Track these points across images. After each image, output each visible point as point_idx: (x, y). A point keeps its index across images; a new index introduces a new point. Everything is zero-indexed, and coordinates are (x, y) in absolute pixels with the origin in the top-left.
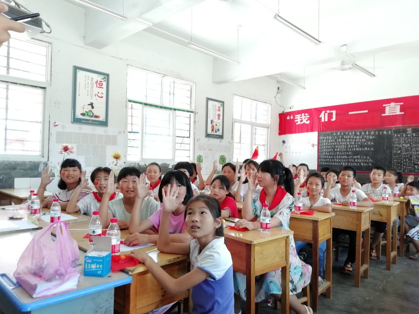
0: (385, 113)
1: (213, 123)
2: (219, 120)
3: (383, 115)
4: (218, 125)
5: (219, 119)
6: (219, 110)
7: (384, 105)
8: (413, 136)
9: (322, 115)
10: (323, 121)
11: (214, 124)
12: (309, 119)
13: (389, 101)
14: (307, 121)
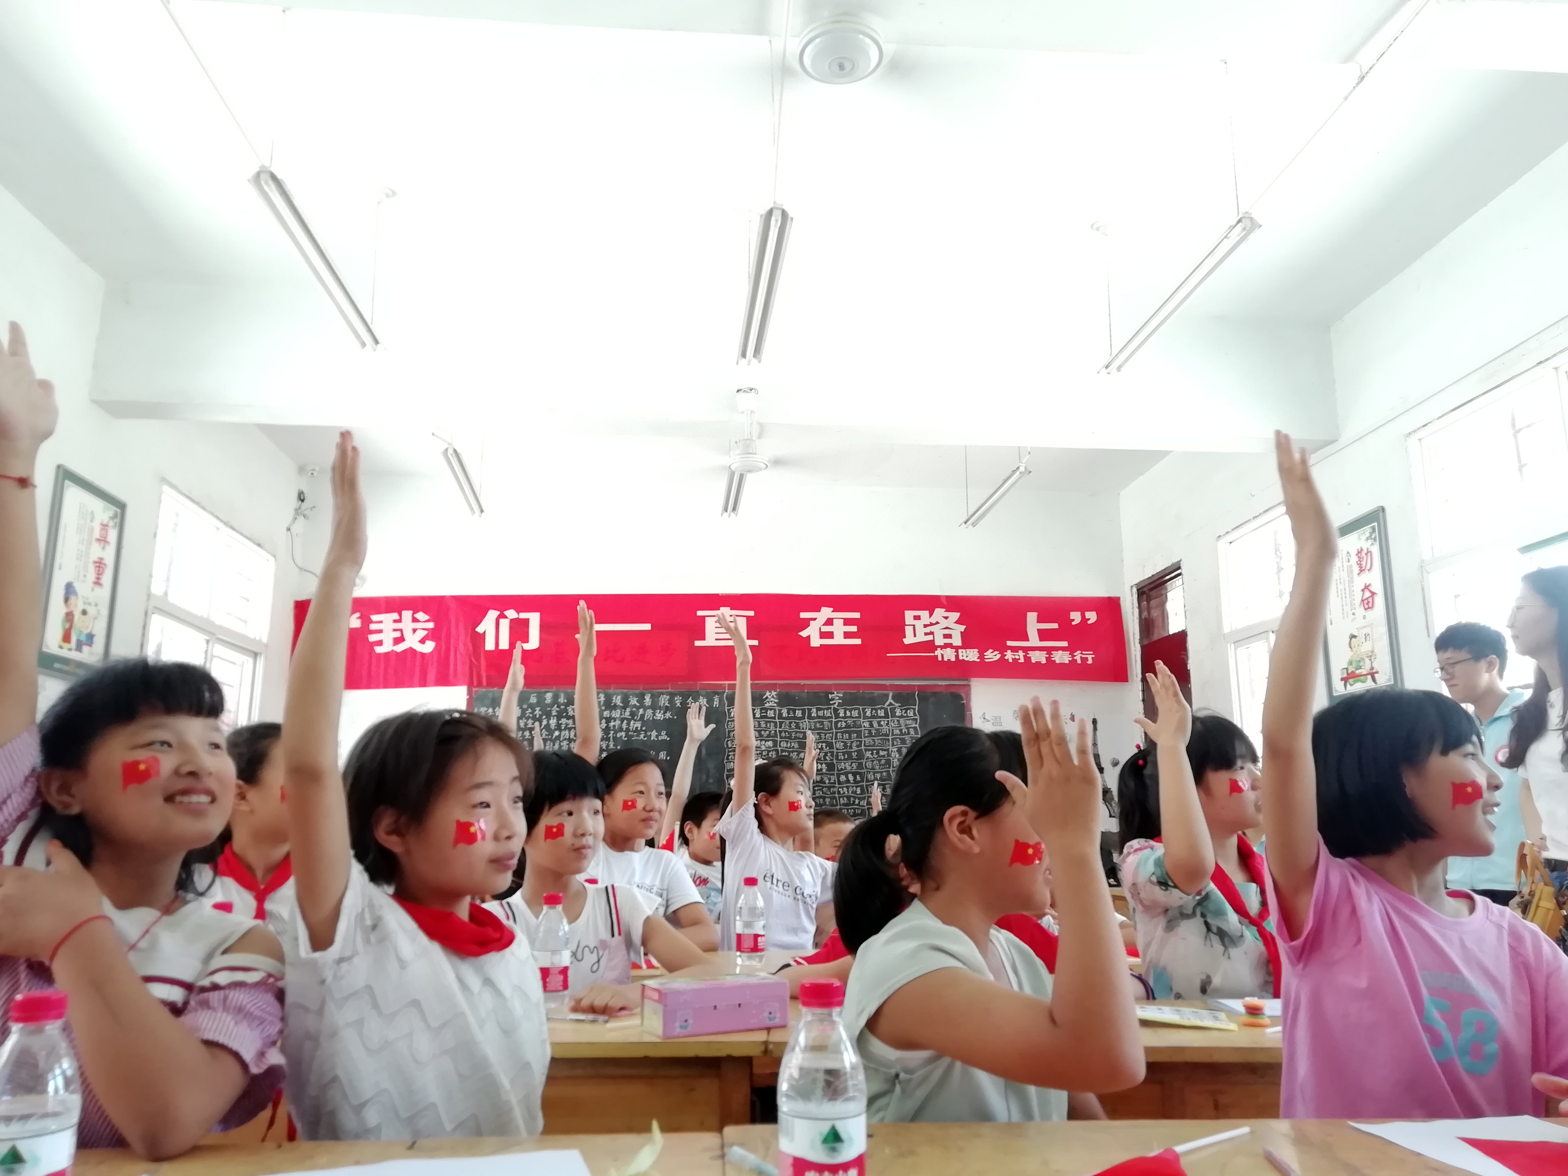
0: (703, 638)
1: (72, 599)
2: (97, 589)
3: (698, 643)
4: (91, 610)
5: (98, 583)
6: (103, 540)
7: (700, 613)
8: (780, 715)
9: (487, 626)
10: (490, 646)
11: (78, 606)
12: (432, 635)
13: (714, 601)
14: (422, 641)
